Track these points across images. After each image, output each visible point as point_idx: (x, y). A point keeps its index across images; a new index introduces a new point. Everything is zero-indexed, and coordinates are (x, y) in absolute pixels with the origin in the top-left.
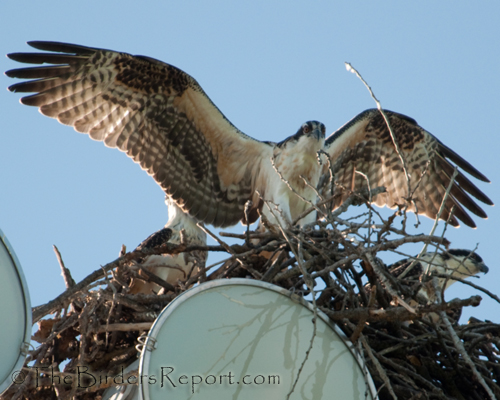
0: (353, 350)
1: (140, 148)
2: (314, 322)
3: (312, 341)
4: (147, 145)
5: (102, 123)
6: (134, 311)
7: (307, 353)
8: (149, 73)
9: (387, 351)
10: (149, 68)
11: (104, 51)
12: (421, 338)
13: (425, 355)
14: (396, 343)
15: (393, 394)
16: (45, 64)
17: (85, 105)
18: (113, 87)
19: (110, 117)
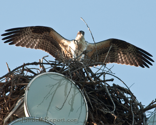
0: (81, 92)
1: (44, 47)
2: (71, 84)
3: (70, 89)
4: (45, 46)
5: (33, 44)
6: (25, 80)
7: (69, 92)
8: (41, 29)
9: (90, 92)
10: (40, 28)
11: (27, 27)
12: (100, 89)
13: (101, 94)
14: (93, 90)
15: (91, 103)
16: (12, 34)
17: (27, 41)
18: (32, 35)
19: (34, 42)
